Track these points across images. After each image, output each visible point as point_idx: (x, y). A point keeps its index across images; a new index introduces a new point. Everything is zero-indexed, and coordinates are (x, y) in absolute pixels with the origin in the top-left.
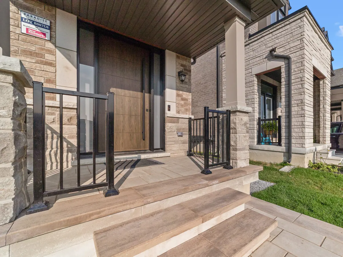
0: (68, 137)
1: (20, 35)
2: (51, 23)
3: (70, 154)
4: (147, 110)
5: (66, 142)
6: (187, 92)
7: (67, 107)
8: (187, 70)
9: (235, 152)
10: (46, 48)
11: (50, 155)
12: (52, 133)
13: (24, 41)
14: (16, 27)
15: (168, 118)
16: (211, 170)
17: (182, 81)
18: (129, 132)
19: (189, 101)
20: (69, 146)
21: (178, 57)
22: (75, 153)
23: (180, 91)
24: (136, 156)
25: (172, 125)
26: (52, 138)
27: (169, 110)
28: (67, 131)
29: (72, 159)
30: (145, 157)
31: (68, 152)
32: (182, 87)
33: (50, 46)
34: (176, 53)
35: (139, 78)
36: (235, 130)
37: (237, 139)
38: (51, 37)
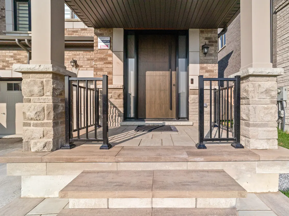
0: (119, 107)
1: (98, 51)
2: (110, 38)
3: (119, 118)
4: (174, 85)
5: (117, 110)
6: (213, 63)
7: (117, 88)
8: (213, 42)
9: (247, 127)
10: (108, 54)
11: (109, 117)
12: (111, 104)
13: (100, 53)
14: (96, 47)
15: (191, 90)
16: (206, 145)
17: (205, 54)
18: (159, 103)
19: (215, 72)
20: (119, 113)
21: (202, 32)
22: (122, 118)
23: (204, 64)
24: (162, 122)
25: (194, 97)
26: (111, 108)
27: (192, 83)
28: (118, 103)
29: (120, 121)
30: (168, 124)
31: (118, 117)
32: (206, 59)
33: (110, 52)
34: (200, 28)
35: (167, 60)
36: (247, 100)
37: (249, 111)
38: (110, 47)
